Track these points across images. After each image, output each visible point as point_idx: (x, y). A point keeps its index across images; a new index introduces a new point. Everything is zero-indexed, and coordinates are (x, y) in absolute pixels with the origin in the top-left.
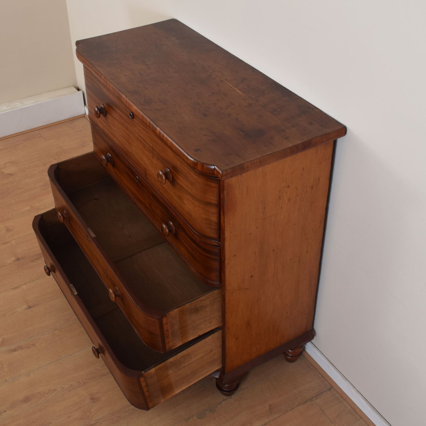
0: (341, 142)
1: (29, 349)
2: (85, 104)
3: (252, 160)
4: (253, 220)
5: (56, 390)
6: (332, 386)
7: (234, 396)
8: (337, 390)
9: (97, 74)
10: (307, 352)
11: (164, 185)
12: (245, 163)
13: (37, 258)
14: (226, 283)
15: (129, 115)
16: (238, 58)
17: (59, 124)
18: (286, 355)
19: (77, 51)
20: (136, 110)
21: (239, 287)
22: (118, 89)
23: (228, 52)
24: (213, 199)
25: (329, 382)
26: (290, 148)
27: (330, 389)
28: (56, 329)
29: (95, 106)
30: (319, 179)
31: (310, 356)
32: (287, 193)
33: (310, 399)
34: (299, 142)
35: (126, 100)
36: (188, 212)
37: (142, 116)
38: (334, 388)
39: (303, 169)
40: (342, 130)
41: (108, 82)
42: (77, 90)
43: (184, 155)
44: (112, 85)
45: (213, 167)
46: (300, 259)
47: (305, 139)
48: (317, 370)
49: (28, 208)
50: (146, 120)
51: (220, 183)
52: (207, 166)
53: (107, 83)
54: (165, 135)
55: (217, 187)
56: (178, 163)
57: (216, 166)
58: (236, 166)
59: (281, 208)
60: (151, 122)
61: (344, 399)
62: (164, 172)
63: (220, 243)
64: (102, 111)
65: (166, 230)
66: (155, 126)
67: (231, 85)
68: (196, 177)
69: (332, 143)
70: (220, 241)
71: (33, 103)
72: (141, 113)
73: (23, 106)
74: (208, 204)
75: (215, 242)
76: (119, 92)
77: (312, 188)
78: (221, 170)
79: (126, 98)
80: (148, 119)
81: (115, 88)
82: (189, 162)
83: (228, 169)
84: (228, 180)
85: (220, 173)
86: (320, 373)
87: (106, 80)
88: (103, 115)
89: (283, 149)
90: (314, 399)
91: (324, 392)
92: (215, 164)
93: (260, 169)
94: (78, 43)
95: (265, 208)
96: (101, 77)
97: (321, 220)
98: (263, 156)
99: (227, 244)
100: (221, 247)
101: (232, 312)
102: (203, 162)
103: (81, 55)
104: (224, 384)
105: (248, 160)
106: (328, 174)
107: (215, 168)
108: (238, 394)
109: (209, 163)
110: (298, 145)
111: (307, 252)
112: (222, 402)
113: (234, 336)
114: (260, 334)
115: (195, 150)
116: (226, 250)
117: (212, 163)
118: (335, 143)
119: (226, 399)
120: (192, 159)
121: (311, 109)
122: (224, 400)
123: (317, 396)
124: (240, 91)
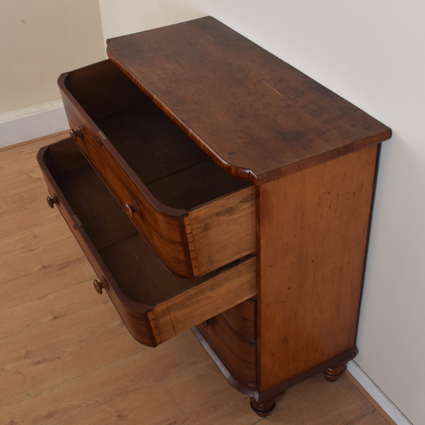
0: (385, 145)
1: (54, 362)
4: (290, 228)
5: (81, 406)
6: (375, 408)
7: (269, 416)
8: (381, 413)
9: (128, 73)
10: (348, 371)
12: (282, 167)
13: (64, 266)
14: (262, 296)
16: (277, 57)
18: (326, 373)
19: (108, 50)
20: (168, 111)
21: (275, 300)
22: (149, 89)
23: (265, 50)
25: (372, 404)
26: (331, 152)
27: (373, 412)
28: (82, 342)
30: (362, 186)
31: (352, 376)
32: (327, 200)
33: (352, 422)
35: (158, 101)
37: (174, 118)
38: (378, 410)
39: (345, 174)
40: (387, 133)
41: (140, 82)
43: (217, 159)
44: (143, 85)
45: (248, 171)
46: (341, 271)
47: (347, 142)
48: (359, 391)
50: (178, 121)
52: (242, 170)
53: (138, 83)
54: (198, 138)
57: (251, 170)
58: (272, 171)
59: (321, 215)
60: (184, 124)
61: (388, 423)
66: (187, 127)
67: (268, 85)
69: (376, 146)
72: (173, 114)
73: (53, 107)
76: (150, 92)
77: (354, 195)
78: (255, 174)
79: (158, 98)
80: (181, 121)
81: (146, 88)
82: (222, 166)
83: (263, 174)
84: (263, 185)
85: (255, 177)
86: (363, 394)
89: (323, 153)
90: (355, 422)
91: (367, 415)
92: (250, 168)
93: (299, 173)
94: (109, 41)
95: (303, 215)
96: (132, 77)
97: (364, 229)
98: (302, 160)
99: (262, 254)
101: (268, 326)
102: (237, 166)
103: (112, 54)
104: (259, 404)
105: (285, 164)
106: (372, 180)
107: (250, 172)
108: (273, 414)
109: (244, 167)
110: (339, 148)
111: (349, 263)
112: (256, 423)
113: (270, 352)
114: (298, 351)
115: (229, 154)
116: (261, 260)
117: (247, 167)
118: (379, 147)
119: (261, 420)
120: (225, 163)
121: (354, 111)
122: (259, 421)
123: (359, 418)
124: (279, 91)
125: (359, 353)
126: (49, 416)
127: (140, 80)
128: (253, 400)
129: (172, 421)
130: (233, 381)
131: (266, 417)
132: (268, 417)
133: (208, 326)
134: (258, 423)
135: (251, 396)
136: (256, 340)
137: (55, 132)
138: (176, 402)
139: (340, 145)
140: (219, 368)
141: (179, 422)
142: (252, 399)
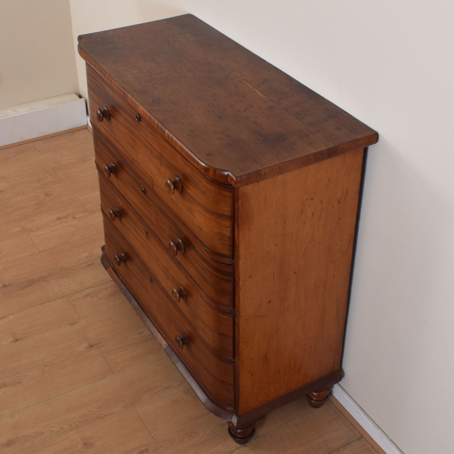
0: (372, 150)
1: (15, 386)
2: (87, 113)
3: (270, 167)
4: (271, 236)
5: (44, 433)
6: (362, 435)
7: (249, 444)
8: (368, 440)
9: (101, 71)
10: (334, 397)
11: (172, 196)
12: (263, 169)
13: (27, 285)
14: (241, 308)
15: (135, 118)
16: (261, 58)
17: (57, 135)
18: (309, 398)
19: (79, 47)
20: (143, 111)
21: (254, 313)
22: (123, 88)
23: (249, 51)
24: (226, 210)
25: (358, 431)
26: (314, 154)
27: (359, 439)
28: (46, 366)
29: (98, 108)
30: (347, 193)
31: (338, 401)
32: (310, 207)
33: (337, 450)
34: (324, 148)
35: (132, 100)
36: (199, 226)
37: (150, 118)
38: (364, 438)
39: (329, 179)
40: (374, 137)
41: (113, 80)
42: (78, 98)
43: (194, 160)
44: (116, 83)
45: (226, 173)
46: (325, 285)
47: (331, 145)
48: (346, 418)
49: (19, 229)
50: (154, 121)
51: (234, 192)
52: (220, 172)
53: (111, 81)
54: (175, 138)
55: (231, 196)
56: (188, 170)
57: (230, 172)
58: (252, 173)
59: (304, 223)
60: (160, 125)
61: (376, 451)
62: (173, 181)
63: (233, 261)
64: (105, 114)
65: (174, 248)
66: (163, 128)
67: (250, 86)
68: (208, 186)
69: (362, 151)
70: (233, 259)
71: (28, 111)
72: (149, 114)
73: (16, 114)
74: (221, 216)
75: (228, 261)
76: (125, 91)
77: (339, 202)
78: (234, 176)
79: (132, 97)
80: (156, 121)
81: (120, 87)
82: (199, 168)
83: (242, 175)
84: (242, 187)
85: (234, 179)
86: (349, 421)
87: (110, 78)
88: (106, 119)
89: (306, 156)
90: (340, 449)
91: (353, 442)
92: (229, 170)
93: (280, 177)
94: (80, 38)
95: (285, 222)
96: (105, 75)
97: (349, 240)
98: (284, 163)
99: (241, 262)
100: (235, 266)
101: (247, 343)
102: (215, 167)
103: (84, 51)
104: (237, 428)
105: (266, 167)
106: (358, 187)
107: (228, 174)
108: (253, 441)
109: (222, 169)
110: (323, 151)
111: (334, 277)
112: (234, 451)
113: (249, 372)
114: (279, 371)
115: (207, 155)
116: (240, 269)
117: (226, 169)
118: (365, 151)
119: (240, 448)
120: (203, 164)
121: (339, 114)
122: (237, 449)
123: (344, 446)
124: (261, 93)
125: (346, 376)
126: (9, 443)
127: (114, 79)
128: (231, 425)
129: (143, 449)
130: (210, 405)
131: (245, 445)
132: (247, 444)
133: (183, 346)
134: (236, 451)
135: (229, 420)
136: (234, 358)
137: (18, 141)
138: (147, 429)
139: (323, 148)
140: (195, 392)
141: (151, 450)
142: (230, 423)
